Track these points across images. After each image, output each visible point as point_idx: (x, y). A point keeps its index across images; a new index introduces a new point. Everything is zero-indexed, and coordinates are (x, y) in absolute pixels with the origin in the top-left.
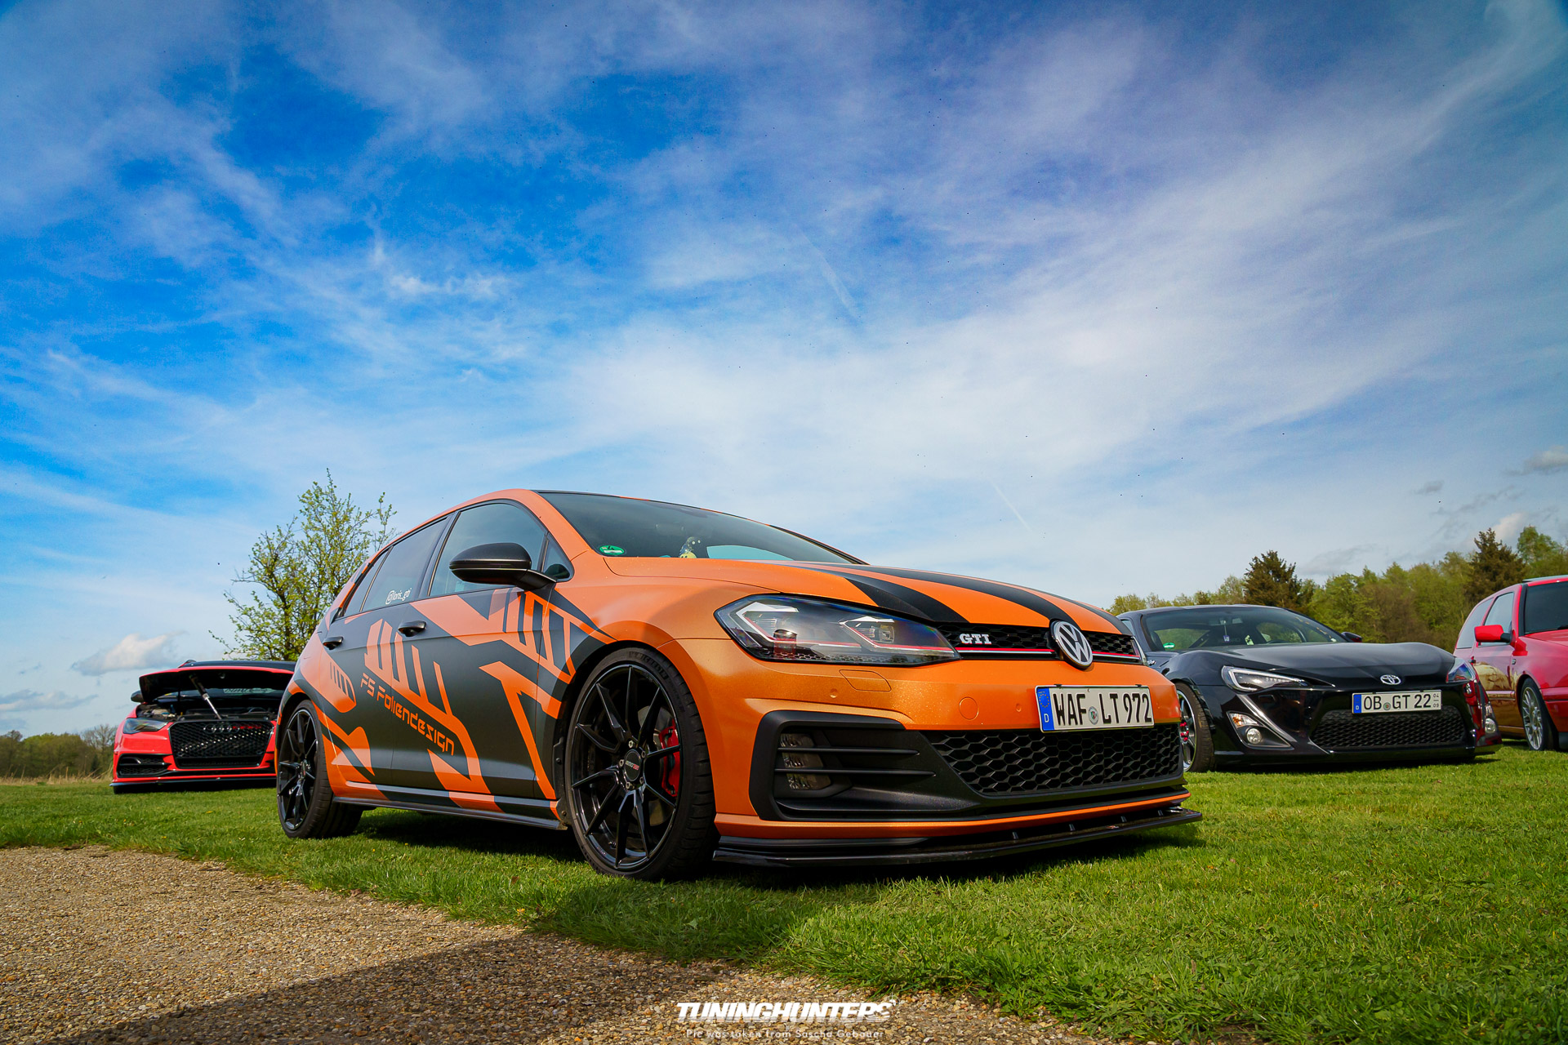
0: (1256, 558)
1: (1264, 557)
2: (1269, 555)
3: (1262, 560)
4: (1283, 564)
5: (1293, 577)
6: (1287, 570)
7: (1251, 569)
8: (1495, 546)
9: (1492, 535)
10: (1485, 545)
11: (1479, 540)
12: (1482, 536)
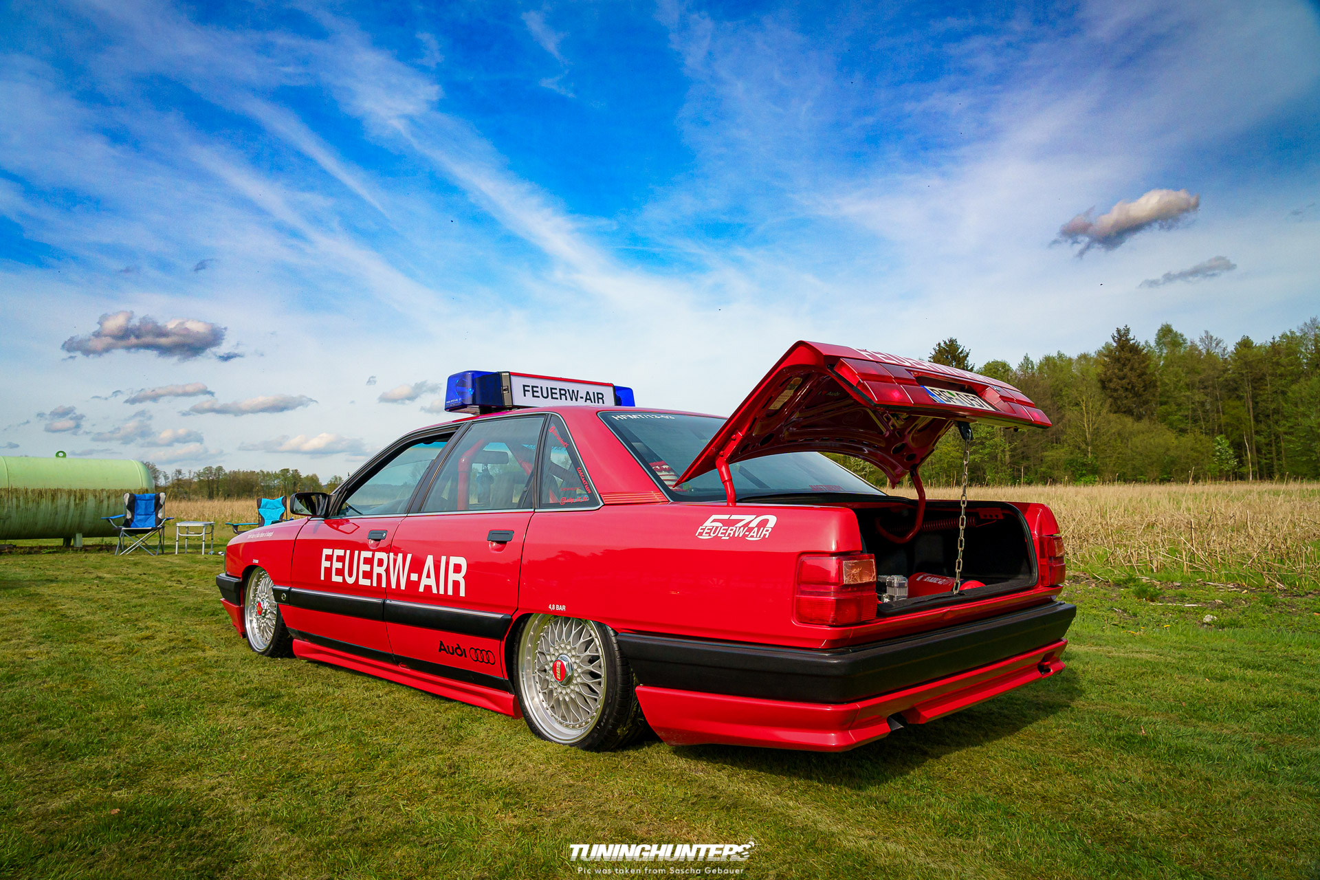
0: (939, 344)
1: (945, 343)
2: (950, 342)
3: (942, 345)
4: (960, 351)
5: (966, 362)
6: (963, 354)
7: (934, 353)
8: (1128, 340)
9: (1128, 331)
10: (1119, 339)
11: (1116, 335)
12: (1118, 331)
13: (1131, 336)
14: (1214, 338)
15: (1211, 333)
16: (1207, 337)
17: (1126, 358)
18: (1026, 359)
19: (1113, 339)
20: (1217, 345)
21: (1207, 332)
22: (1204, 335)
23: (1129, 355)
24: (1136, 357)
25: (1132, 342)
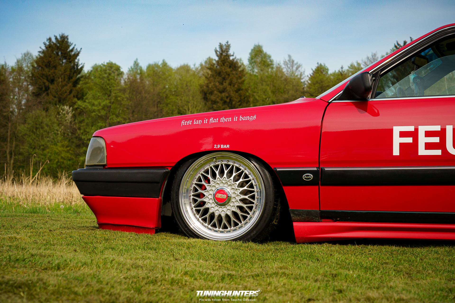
0: (50, 39)
1: (56, 38)
2: (60, 38)
4: (71, 48)
5: (76, 61)
6: (73, 53)
7: (44, 48)
8: (228, 56)
9: (228, 47)
10: (221, 54)
11: (218, 49)
12: (221, 46)
13: (231, 52)
14: (295, 62)
15: (293, 58)
16: (289, 61)
17: (226, 72)
18: (136, 64)
19: (216, 53)
20: (297, 69)
21: (290, 56)
22: (287, 59)
23: (228, 70)
24: (234, 72)
25: (231, 58)
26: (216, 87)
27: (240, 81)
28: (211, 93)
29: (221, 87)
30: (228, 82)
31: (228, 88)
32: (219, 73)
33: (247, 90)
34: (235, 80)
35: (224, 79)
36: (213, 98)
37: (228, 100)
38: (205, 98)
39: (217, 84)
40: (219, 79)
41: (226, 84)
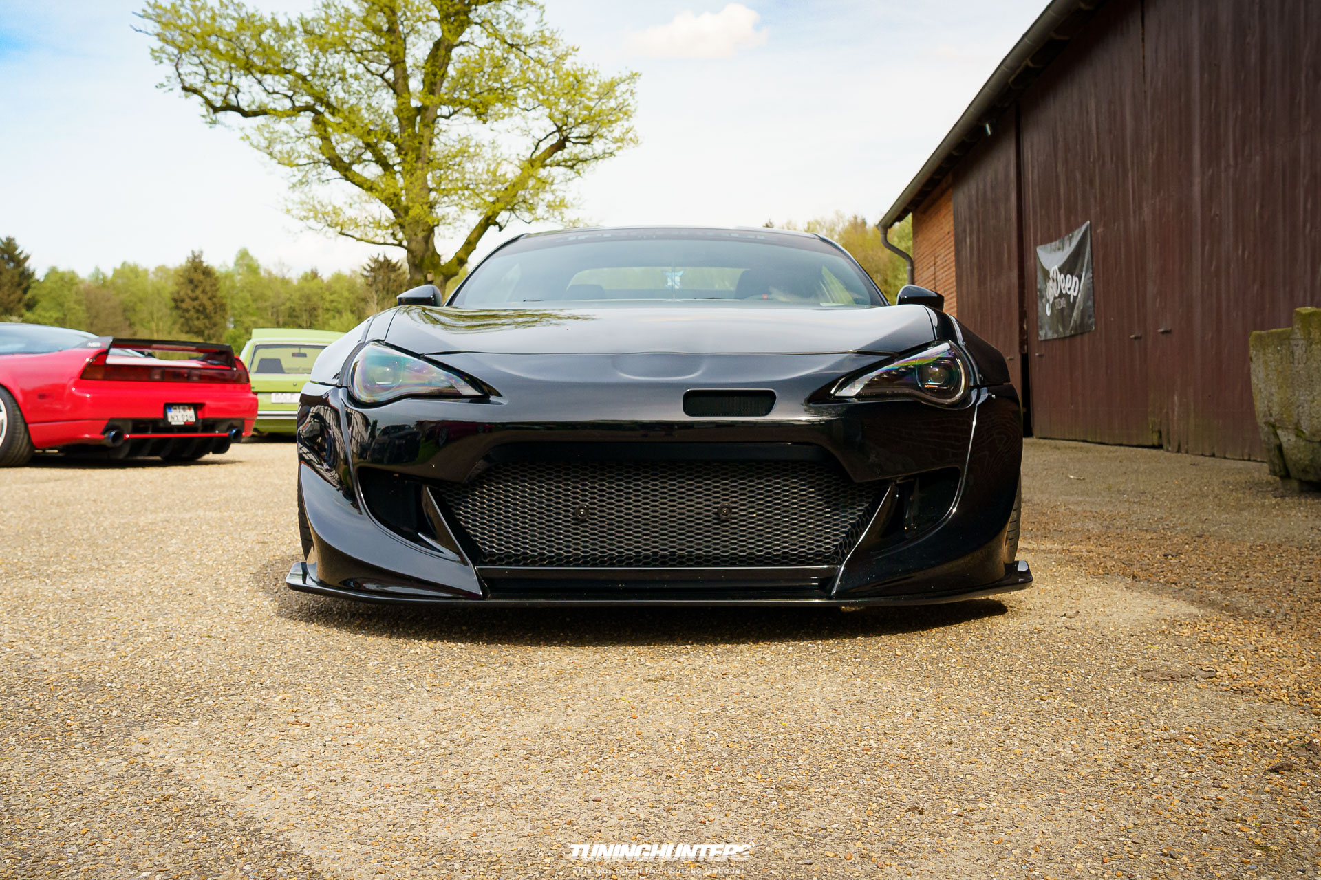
26: (187, 295)
27: (214, 288)
28: (183, 301)
29: (193, 295)
30: (200, 289)
31: (201, 296)
32: (191, 281)
33: (222, 297)
34: (208, 288)
35: (196, 287)
36: (184, 306)
37: (201, 308)
38: (177, 308)
39: (189, 292)
40: (192, 286)
41: (198, 292)
